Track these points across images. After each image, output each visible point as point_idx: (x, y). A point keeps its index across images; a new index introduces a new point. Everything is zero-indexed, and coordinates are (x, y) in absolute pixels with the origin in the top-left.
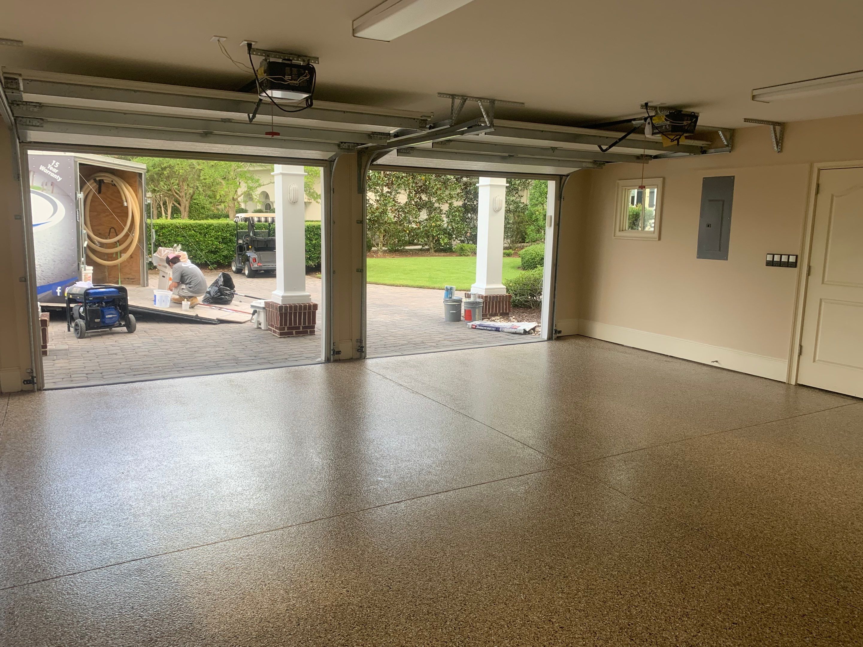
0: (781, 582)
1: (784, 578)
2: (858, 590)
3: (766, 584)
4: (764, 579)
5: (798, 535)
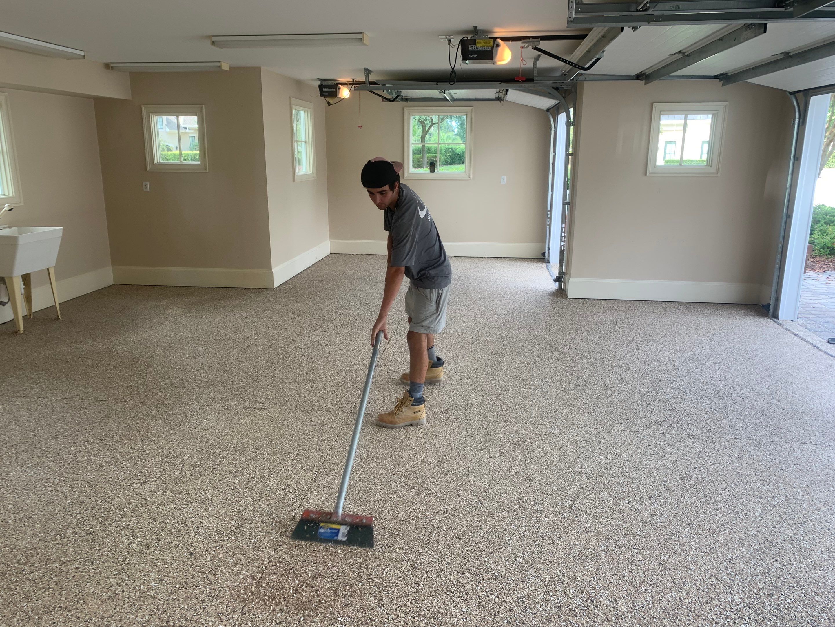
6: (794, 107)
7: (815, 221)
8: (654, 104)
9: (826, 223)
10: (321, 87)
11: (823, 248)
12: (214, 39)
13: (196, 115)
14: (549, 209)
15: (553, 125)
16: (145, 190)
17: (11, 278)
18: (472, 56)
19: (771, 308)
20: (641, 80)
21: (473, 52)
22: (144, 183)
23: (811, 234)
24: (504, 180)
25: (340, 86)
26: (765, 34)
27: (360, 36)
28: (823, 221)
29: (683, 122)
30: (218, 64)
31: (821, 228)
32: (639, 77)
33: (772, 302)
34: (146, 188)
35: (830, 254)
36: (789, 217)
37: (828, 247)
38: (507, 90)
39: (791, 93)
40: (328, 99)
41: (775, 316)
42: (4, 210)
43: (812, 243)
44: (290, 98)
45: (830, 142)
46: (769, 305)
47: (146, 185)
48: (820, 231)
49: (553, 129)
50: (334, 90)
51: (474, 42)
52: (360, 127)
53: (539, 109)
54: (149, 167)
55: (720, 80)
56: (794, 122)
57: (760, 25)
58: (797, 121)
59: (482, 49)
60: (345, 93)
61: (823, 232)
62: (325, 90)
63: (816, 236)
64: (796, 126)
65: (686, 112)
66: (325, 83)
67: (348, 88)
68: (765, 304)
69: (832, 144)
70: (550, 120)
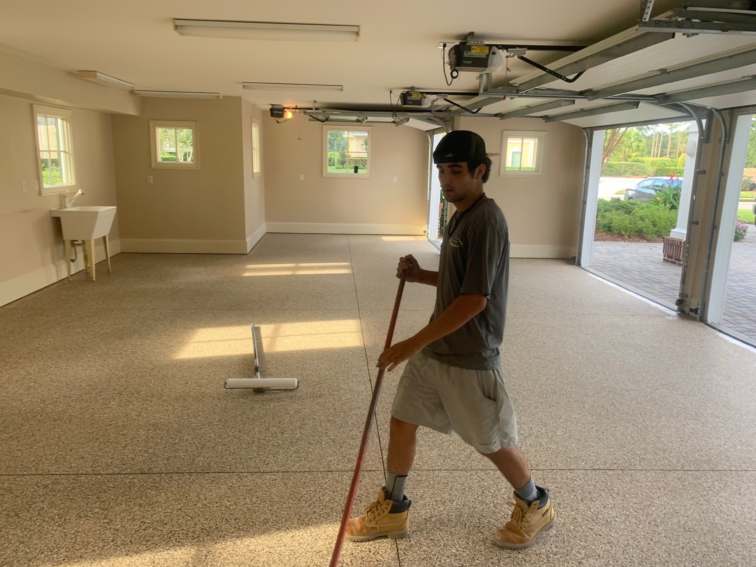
0: (97, 464)
1: (96, 469)
2: (34, 491)
3: (107, 457)
4: (110, 460)
5: (105, 524)
6: (585, 137)
7: (599, 210)
8: (504, 132)
9: (605, 211)
10: (272, 110)
11: (604, 227)
12: (245, 84)
13: (191, 129)
14: (428, 200)
15: (430, 142)
16: (149, 182)
17: (90, 241)
18: (409, 103)
19: (577, 259)
20: (498, 117)
21: (410, 101)
22: (148, 177)
23: (597, 218)
24: (395, 179)
25: (286, 109)
26: (573, 105)
27: (340, 87)
28: (603, 210)
29: (521, 142)
30: (217, 95)
31: (602, 214)
32: (496, 115)
33: (577, 255)
34: (150, 181)
35: (608, 231)
36: (585, 202)
37: (607, 226)
38: (408, 119)
39: (583, 128)
40: (277, 119)
41: (579, 264)
42: (78, 193)
43: (597, 222)
44: (251, 117)
45: (606, 157)
46: (575, 257)
47: (150, 178)
48: (602, 216)
49: (430, 144)
50: (281, 113)
51: (411, 95)
52: (299, 139)
53: (421, 130)
54: (153, 166)
55: (544, 119)
56: (585, 146)
57: (572, 100)
58: (587, 145)
59: (416, 99)
60: (289, 115)
61: (603, 217)
62: (275, 112)
63: (599, 219)
64: (587, 148)
65: (523, 137)
66: (275, 107)
67: (291, 112)
68: (573, 256)
69: (606, 158)
70: (428, 138)
